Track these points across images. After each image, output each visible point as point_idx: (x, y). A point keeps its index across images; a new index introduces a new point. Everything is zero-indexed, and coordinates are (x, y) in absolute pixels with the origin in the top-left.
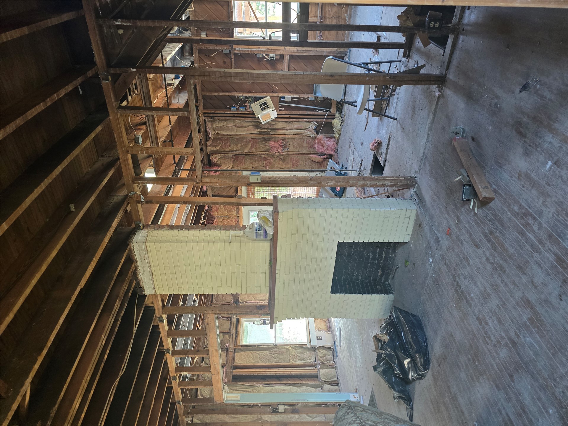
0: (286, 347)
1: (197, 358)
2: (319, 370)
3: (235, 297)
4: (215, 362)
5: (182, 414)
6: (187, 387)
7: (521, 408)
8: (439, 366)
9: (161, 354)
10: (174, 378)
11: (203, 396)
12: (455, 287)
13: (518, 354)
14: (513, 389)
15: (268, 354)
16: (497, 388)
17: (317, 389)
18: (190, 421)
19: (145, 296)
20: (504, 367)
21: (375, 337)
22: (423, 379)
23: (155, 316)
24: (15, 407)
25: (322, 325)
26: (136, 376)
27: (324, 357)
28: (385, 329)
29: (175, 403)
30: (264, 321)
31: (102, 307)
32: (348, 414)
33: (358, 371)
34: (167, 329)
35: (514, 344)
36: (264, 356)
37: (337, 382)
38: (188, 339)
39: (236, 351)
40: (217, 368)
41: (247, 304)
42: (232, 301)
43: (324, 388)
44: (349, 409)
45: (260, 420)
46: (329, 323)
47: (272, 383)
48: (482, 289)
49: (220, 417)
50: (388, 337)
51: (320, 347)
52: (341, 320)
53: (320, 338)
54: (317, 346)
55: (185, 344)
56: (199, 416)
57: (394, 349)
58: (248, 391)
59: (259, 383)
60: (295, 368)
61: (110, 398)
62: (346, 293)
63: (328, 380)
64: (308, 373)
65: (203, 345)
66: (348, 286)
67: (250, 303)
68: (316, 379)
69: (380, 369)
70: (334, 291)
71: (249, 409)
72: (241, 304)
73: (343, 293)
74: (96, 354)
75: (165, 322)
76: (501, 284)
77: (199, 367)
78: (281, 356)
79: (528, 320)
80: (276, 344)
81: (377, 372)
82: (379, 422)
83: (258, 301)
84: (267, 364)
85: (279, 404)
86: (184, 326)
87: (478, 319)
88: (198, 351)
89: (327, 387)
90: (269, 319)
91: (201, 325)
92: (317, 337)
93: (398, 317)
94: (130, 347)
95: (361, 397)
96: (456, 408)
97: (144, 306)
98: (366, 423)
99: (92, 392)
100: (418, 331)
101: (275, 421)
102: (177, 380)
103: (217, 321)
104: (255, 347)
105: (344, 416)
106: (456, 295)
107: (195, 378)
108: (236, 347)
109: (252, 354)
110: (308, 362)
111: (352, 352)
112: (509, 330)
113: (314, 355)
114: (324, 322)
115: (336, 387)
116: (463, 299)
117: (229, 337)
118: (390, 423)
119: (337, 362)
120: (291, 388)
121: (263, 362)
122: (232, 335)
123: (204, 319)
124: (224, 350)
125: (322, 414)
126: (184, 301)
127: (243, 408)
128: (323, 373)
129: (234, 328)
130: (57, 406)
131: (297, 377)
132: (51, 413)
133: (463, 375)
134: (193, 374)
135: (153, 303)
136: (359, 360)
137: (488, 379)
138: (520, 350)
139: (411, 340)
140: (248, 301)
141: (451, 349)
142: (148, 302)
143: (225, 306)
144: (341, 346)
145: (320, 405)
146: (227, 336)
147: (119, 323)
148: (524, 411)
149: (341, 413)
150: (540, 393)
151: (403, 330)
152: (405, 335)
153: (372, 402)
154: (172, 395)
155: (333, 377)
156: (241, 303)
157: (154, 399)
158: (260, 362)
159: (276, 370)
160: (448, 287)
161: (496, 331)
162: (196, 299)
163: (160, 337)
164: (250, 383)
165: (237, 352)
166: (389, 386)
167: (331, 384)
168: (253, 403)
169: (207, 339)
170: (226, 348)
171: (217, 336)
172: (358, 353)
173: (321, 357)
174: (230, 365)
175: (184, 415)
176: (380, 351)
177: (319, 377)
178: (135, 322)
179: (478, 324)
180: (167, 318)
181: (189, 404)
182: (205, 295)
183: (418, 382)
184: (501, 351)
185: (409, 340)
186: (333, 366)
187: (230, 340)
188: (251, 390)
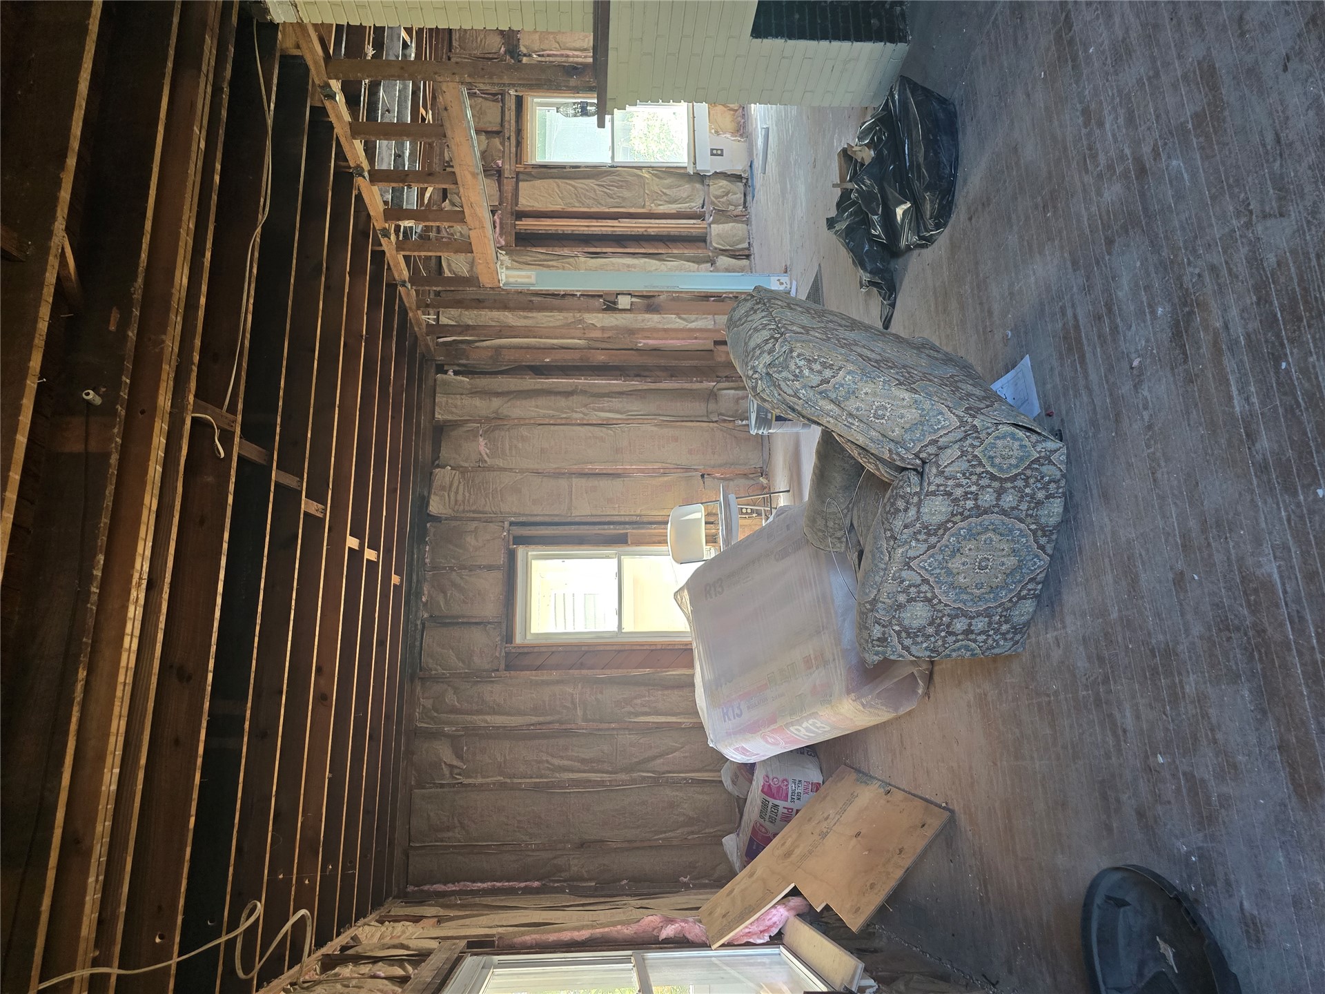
0: (638, 172)
1: (430, 190)
2: (710, 225)
3: (510, 38)
4: (472, 200)
5: (414, 307)
6: (416, 254)
7: (1106, 305)
8: (970, 219)
9: (345, 177)
10: (386, 234)
11: (454, 274)
12: (1058, 27)
13: (1142, 195)
14: (1104, 268)
15: (596, 187)
16: (1073, 266)
17: (703, 266)
18: (434, 320)
19: (274, 27)
20: (1102, 223)
21: (844, 151)
22: (930, 248)
23: (310, 81)
24: (51, 277)
25: (727, 120)
26: (298, 225)
27: (724, 196)
28: (867, 135)
29: (396, 285)
30: (582, 108)
31: (172, 52)
32: (755, 312)
33: (796, 229)
34: (347, 117)
35: (1142, 171)
36: (587, 190)
37: (747, 252)
38: (403, 145)
39: (521, 177)
40: (480, 215)
41: (540, 59)
42: (503, 49)
43: (717, 264)
44: (758, 303)
45: (580, 324)
46: (744, 115)
47: (604, 250)
48: (1120, 34)
49: (496, 314)
50: (872, 152)
51: (716, 173)
52: (772, 109)
53: (719, 152)
54: (709, 171)
55: (399, 156)
56: (452, 313)
57: (880, 180)
58: (553, 266)
59: (576, 251)
60: (657, 221)
61: (252, 269)
62: (791, 36)
63: (728, 248)
64: (684, 232)
65: (440, 160)
66: (797, 16)
67: (549, 56)
68: (702, 244)
69: (842, 226)
70: (760, 30)
71: (556, 302)
72: (525, 60)
73: (783, 37)
74: (191, 171)
75: (340, 98)
76: (1167, 20)
77: (437, 210)
78: (626, 194)
79: (1192, 119)
80: (615, 165)
81: (834, 230)
82: (813, 328)
83: (570, 53)
84: (592, 210)
85: (619, 294)
86: (388, 111)
87: (1086, 112)
88: (430, 174)
89: (723, 261)
90: (596, 101)
91: (430, 112)
92: (712, 150)
93: (904, 104)
94: (266, 158)
95: (794, 283)
96: (981, 304)
97: (278, 55)
98: (787, 329)
99: (208, 255)
100: (944, 138)
101: (612, 327)
102: (393, 237)
103: (468, 102)
104: (565, 170)
105: (746, 316)
106: (1054, 48)
107: (432, 235)
108: (520, 168)
109: (558, 185)
110: (686, 208)
111: (788, 186)
112: (1144, 140)
113: (701, 193)
114: (732, 112)
115: (745, 262)
116: (1067, 59)
117: (503, 144)
118: (836, 330)
119: (753, 209)
120: (645, 262)
121: (583, 204)
122: (509, 138)
123: (434, 98)
124: (493, 175)
125: (709, 314)
126: (379, 45)
127: (543, 299)
128: (719, 232)
129: (513, 122)
130: (140, 280)
131: (661, 241)
132: (134, 293)
133: (1012, 239)
134: (425, 226)
135: (298, 47)
136: (801, 205)
137: (1062, 248)
138: (1149, 187)
139: (921, 160)
140: (543, 50)
141: (1005, 182)
142: (285, 42)
143: (483, 65)
144: (764, 173)
145: (705, 297)
146: (497, 141)
147: (225, 97)
148: (1110, 310)
149: (742, 311)
150: (1153, 275)
151: (910, 137)
152: (910, 149)
153: (816, 292)
154: (386, 267)
155: (740, 242)
156: (525, 55)
157: (347, 275)
158: (577, 205)
159: (615, 223)
160: (1041, 26)
161: (1116, 141)
162: (408, 39)
163: (335, 136)
164: (556, 249)
165: (524, 180)
166: (853, 260)
167: (734, 257)
168: (564, 291)
169: (448, 146)
170: (496, 171)
171: (472, 141)
172: (802, 189)
173: (717, 197)
174: (510, 210)
175: (418, 308)
176: (849, 186)
177: (708, 241)
178: (265, 97)
179: (1081, 124)
180: (343, 89)
181: (427, 288)
182: (431, 30)
183: (916, 252)
184: (1109, 189)
185: (917, 162)
186: (743, 218)
187: (504, 152)
188: (559, 265)
